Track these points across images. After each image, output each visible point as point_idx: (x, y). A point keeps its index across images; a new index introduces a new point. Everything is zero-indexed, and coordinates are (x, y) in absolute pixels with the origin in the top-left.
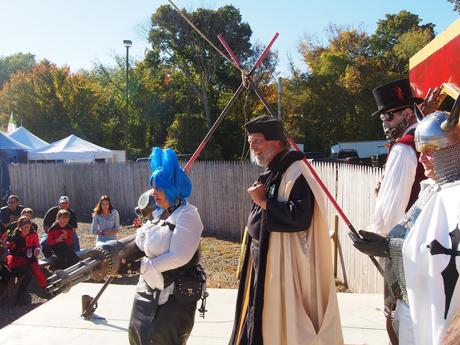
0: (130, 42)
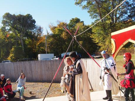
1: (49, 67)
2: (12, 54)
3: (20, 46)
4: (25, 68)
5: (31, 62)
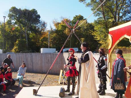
1: (48, 60)
3: (24, 40)
4: (27, 60)
5: (33, 54)
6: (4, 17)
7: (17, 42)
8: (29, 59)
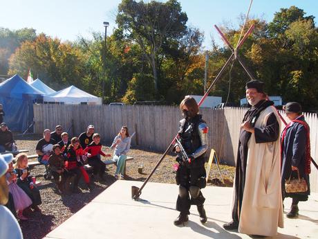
0: (108, 23)
2: (131, 90)
3: (149, 75)
4: (143, 121)
5: (155, 108)
6: (104, 23)
7: (133, 80)
8: (147, 119)
